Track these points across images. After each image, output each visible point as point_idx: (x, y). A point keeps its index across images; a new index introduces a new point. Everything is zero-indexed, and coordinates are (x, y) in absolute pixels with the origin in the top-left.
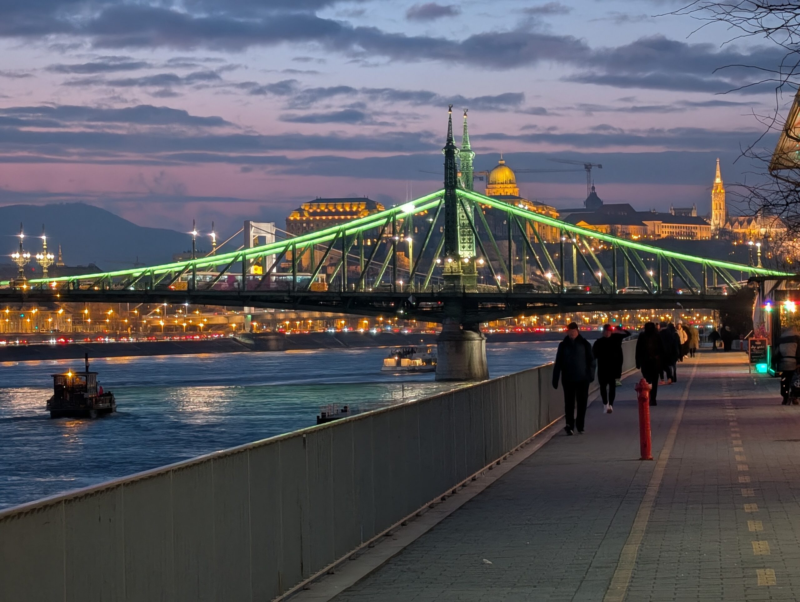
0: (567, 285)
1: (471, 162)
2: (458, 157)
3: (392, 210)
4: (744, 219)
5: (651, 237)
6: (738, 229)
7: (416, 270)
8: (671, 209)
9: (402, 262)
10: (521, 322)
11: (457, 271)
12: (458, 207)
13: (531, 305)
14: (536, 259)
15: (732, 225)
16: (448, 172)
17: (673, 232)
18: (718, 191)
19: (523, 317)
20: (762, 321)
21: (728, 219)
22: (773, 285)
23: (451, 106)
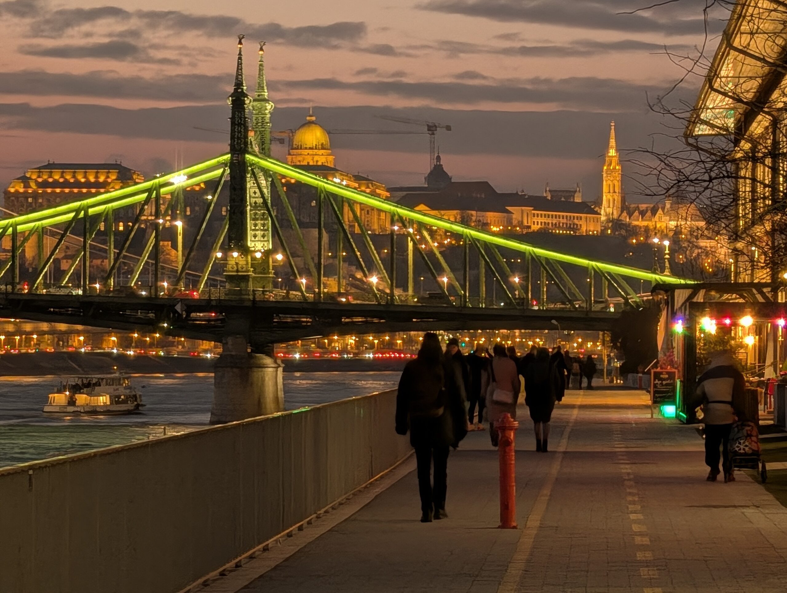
0: (397, 292)
1: (268, 116)
2: (249, 109)
3: (156, 181)
4: (647, 207)
5: (518, 228)
6: (638, 220)
7: (187, 266)
8: (546, 191)
9: (168, 256)
10: (333, 345)
11: (244, 269)
12: (248, 179)
13: (347, 320)
14: (356, 256)
15: (630, 215)
16: (236, 130)
17: (549, 223)
18: (611, 168)
19: (336, 337)
20: (670, 346)
21: (624, 208)
22: (687, 296)
23: (241, 36)
